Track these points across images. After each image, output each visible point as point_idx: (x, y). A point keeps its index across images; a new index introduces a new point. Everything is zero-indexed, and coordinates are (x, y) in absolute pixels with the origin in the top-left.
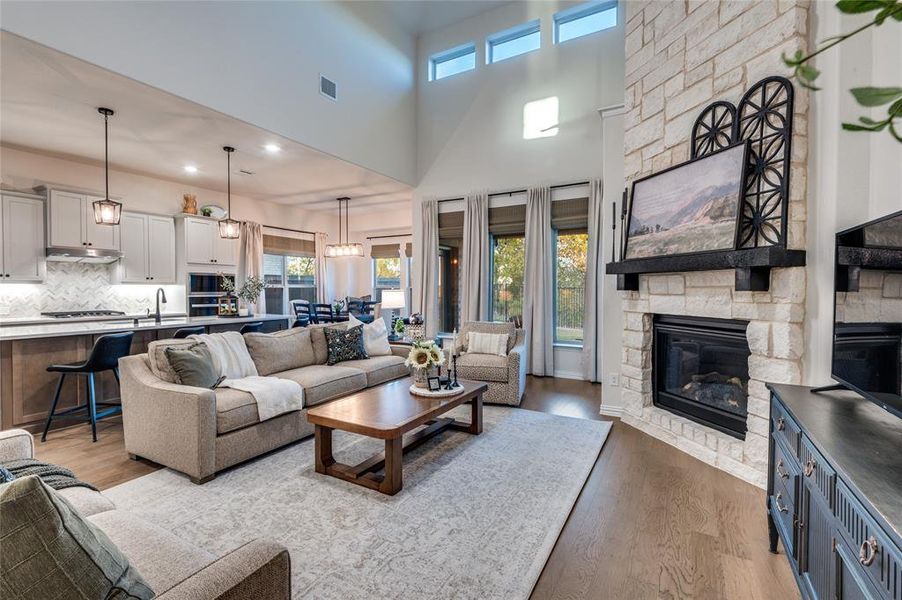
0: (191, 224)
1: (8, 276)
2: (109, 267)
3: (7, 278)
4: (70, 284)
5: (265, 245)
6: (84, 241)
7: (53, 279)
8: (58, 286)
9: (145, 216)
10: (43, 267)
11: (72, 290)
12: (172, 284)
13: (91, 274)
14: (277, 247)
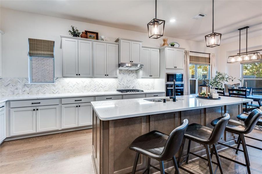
0: (168, 50)
1: (108, 75)
2: (137, 71)
3: (107, 76)
4: (125, 78)
5: (190, 61)
6: (130, 61)
7: (120, 76)
8: (122, 79)
9: (149, 49)
10: (118, 71)
11: (125, 81)
12: (158, 78)
13: (132, 75)
14: (194, 61)
